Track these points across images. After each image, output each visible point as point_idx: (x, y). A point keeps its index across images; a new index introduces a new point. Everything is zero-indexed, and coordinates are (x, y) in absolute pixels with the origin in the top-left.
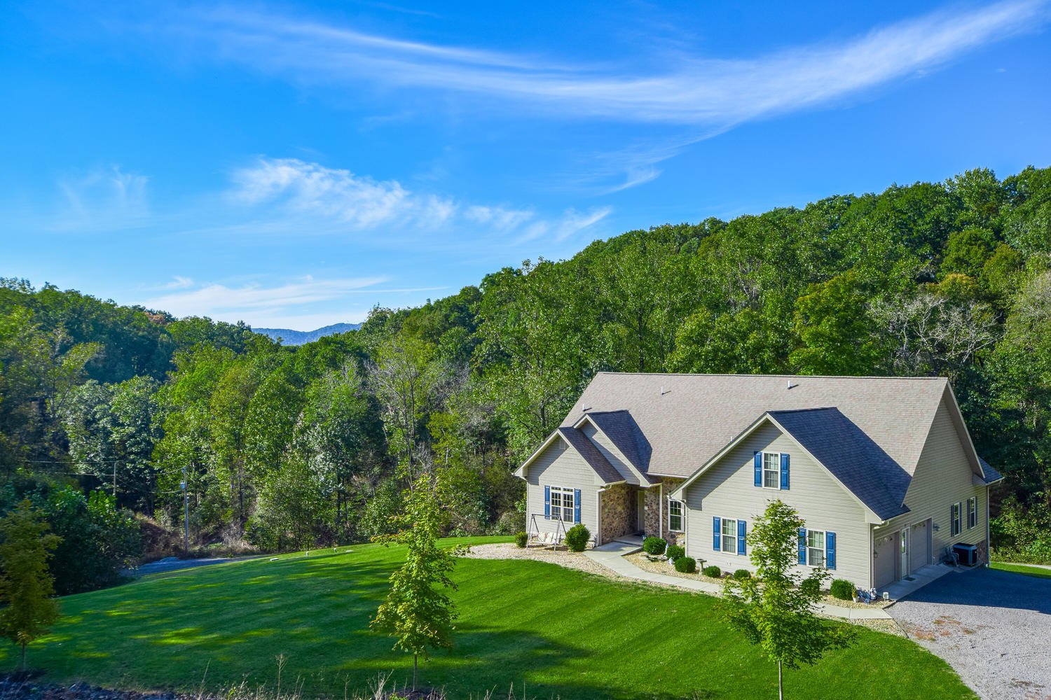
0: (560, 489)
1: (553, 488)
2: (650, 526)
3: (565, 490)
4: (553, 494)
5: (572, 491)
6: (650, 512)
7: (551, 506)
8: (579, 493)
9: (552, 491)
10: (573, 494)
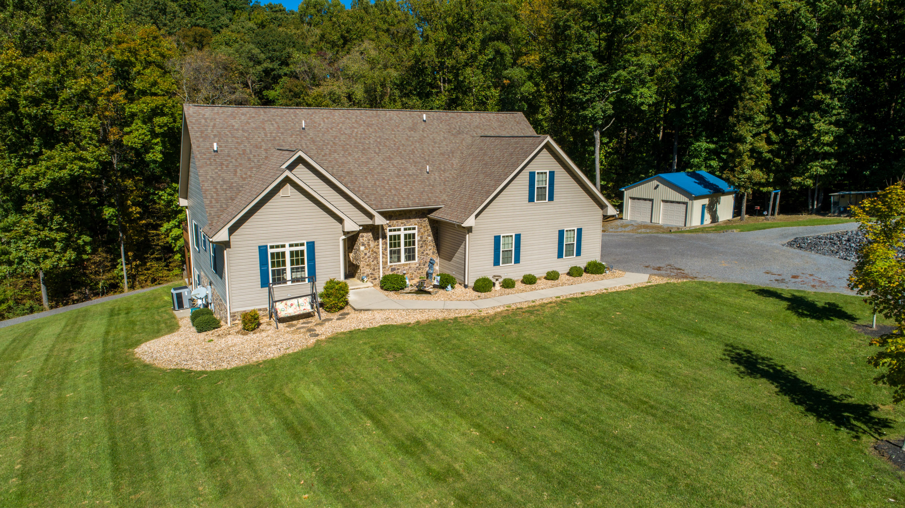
0: (283, 246)
1: (272, 247)
2: (367, 265)
3: (291, 246)
4: (272, 254)
5: (302, 245)
6: (367, 251)
7: (270, 269)
8: (311, 246)
9: (270, 251)
10: (305, 248)
